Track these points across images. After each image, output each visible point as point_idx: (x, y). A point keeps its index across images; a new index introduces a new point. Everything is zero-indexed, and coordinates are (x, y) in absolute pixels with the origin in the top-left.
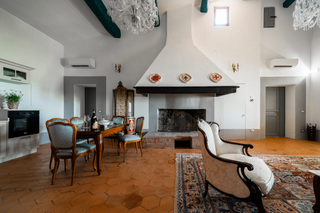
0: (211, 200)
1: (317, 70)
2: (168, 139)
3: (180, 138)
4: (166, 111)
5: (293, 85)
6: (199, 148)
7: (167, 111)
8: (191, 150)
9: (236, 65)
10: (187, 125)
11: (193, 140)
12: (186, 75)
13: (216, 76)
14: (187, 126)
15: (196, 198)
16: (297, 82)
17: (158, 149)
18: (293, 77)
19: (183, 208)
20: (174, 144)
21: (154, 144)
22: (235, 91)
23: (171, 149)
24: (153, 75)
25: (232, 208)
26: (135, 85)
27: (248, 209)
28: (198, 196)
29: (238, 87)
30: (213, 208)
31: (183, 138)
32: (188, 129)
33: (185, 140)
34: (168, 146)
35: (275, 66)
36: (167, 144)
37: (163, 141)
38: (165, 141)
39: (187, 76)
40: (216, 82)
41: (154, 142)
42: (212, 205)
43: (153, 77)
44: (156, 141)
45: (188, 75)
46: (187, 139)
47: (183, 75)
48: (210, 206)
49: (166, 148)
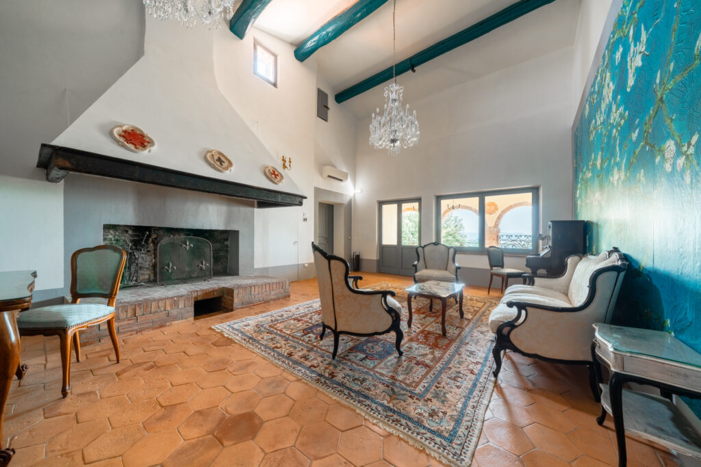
0: (343, 358)
1: (360, 191)
2: (175, 301)
3: (199, 294)
4: (127, 231)
5: (342, 204)
6: (246, 307)
7: (130, 232)
8: (232, 313)
9: (287, 160)
10: (202, 264)
11: (235, 292)
12: (218, 155)
13: (274, 172)
14: (201, 268)
15: (327, 364)
16: (345, 201)
17: (143, 333)
18: (341, 194)
19: (327, 382)
20: (192, 309)
21: (132, 322)
22: (301, 204)
23: (186, 323)
24: (124, 128)
25: (367, 353)
26: (52, 140)
27: (377, 347)
28: (327, 362)
29: (306, 198)
30: (353, 362)
31: (207, 293)
32: (194, 275)
33: (212, 297)
34: (175, 319)
35: (329, 176)
36: (174, 312)
37: (162, 309)
38: (168, 308)
39: (223, 159)
40: (276, 183)
41: (129, 315)
42: (349, 360)
43: (125, 132)
44: (139, 312)
45: (224, 156)
46: (215, 293)
47: (213, 153)
48: (349, 363)
49: (171, 325)
